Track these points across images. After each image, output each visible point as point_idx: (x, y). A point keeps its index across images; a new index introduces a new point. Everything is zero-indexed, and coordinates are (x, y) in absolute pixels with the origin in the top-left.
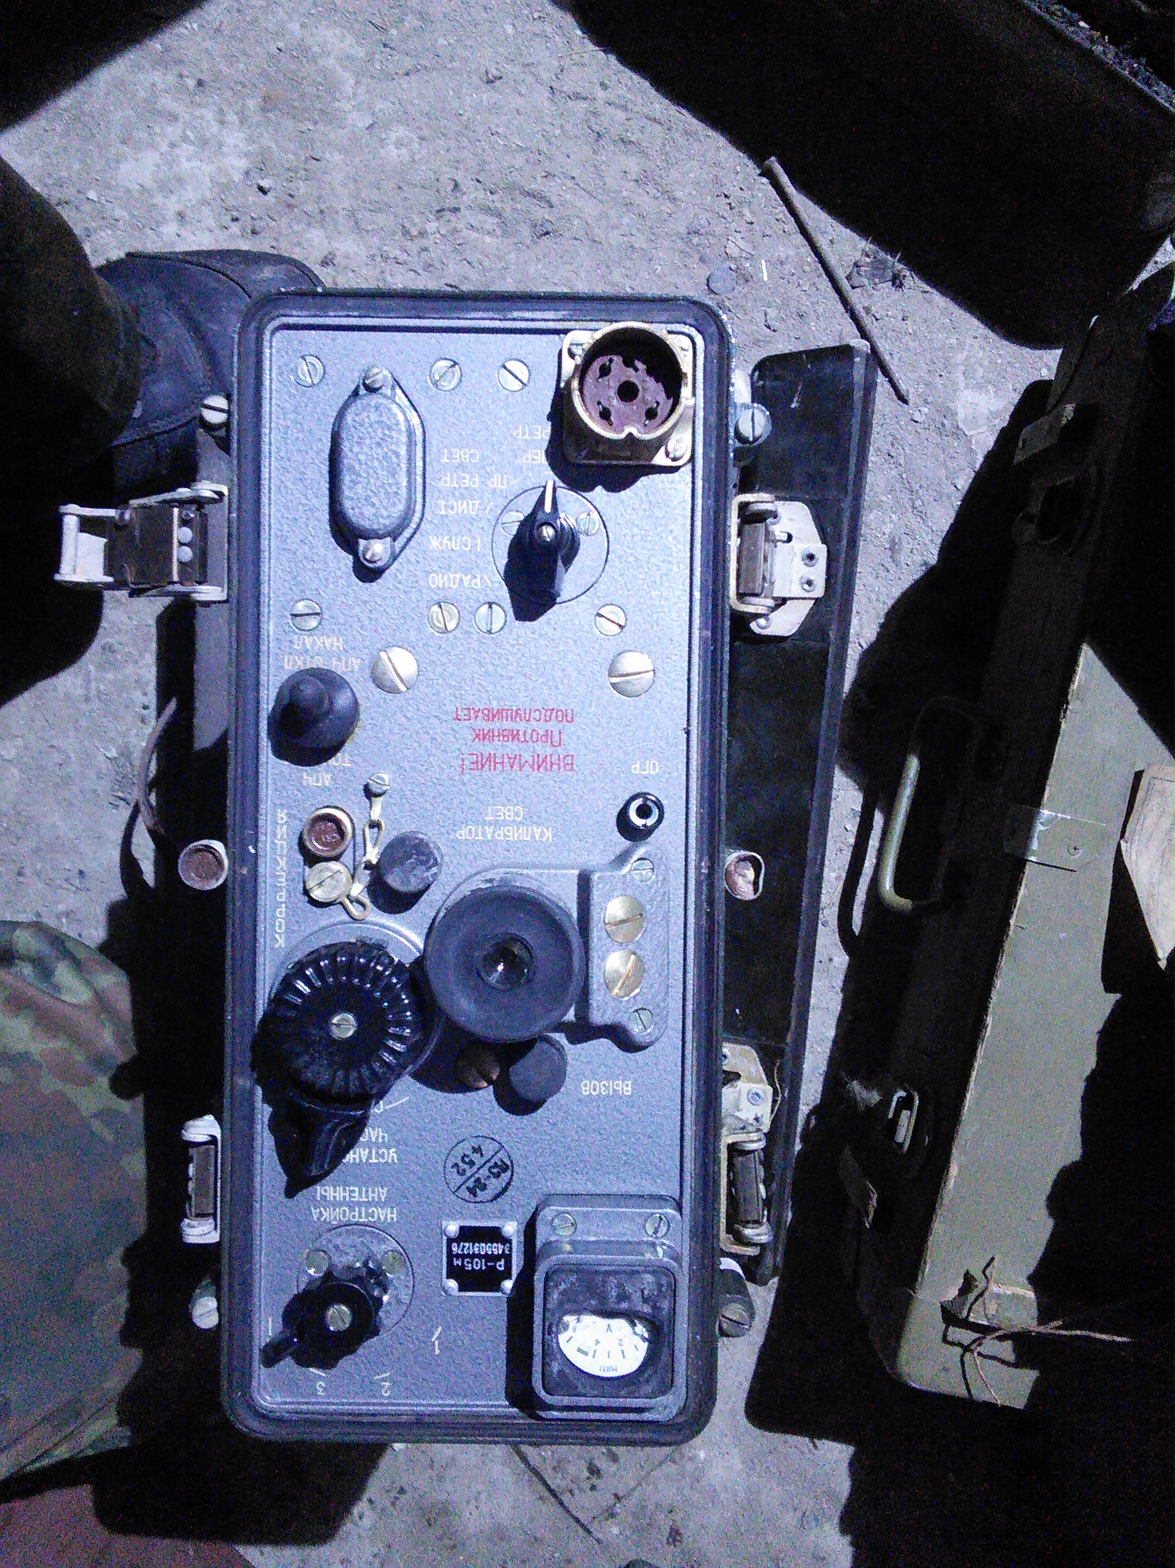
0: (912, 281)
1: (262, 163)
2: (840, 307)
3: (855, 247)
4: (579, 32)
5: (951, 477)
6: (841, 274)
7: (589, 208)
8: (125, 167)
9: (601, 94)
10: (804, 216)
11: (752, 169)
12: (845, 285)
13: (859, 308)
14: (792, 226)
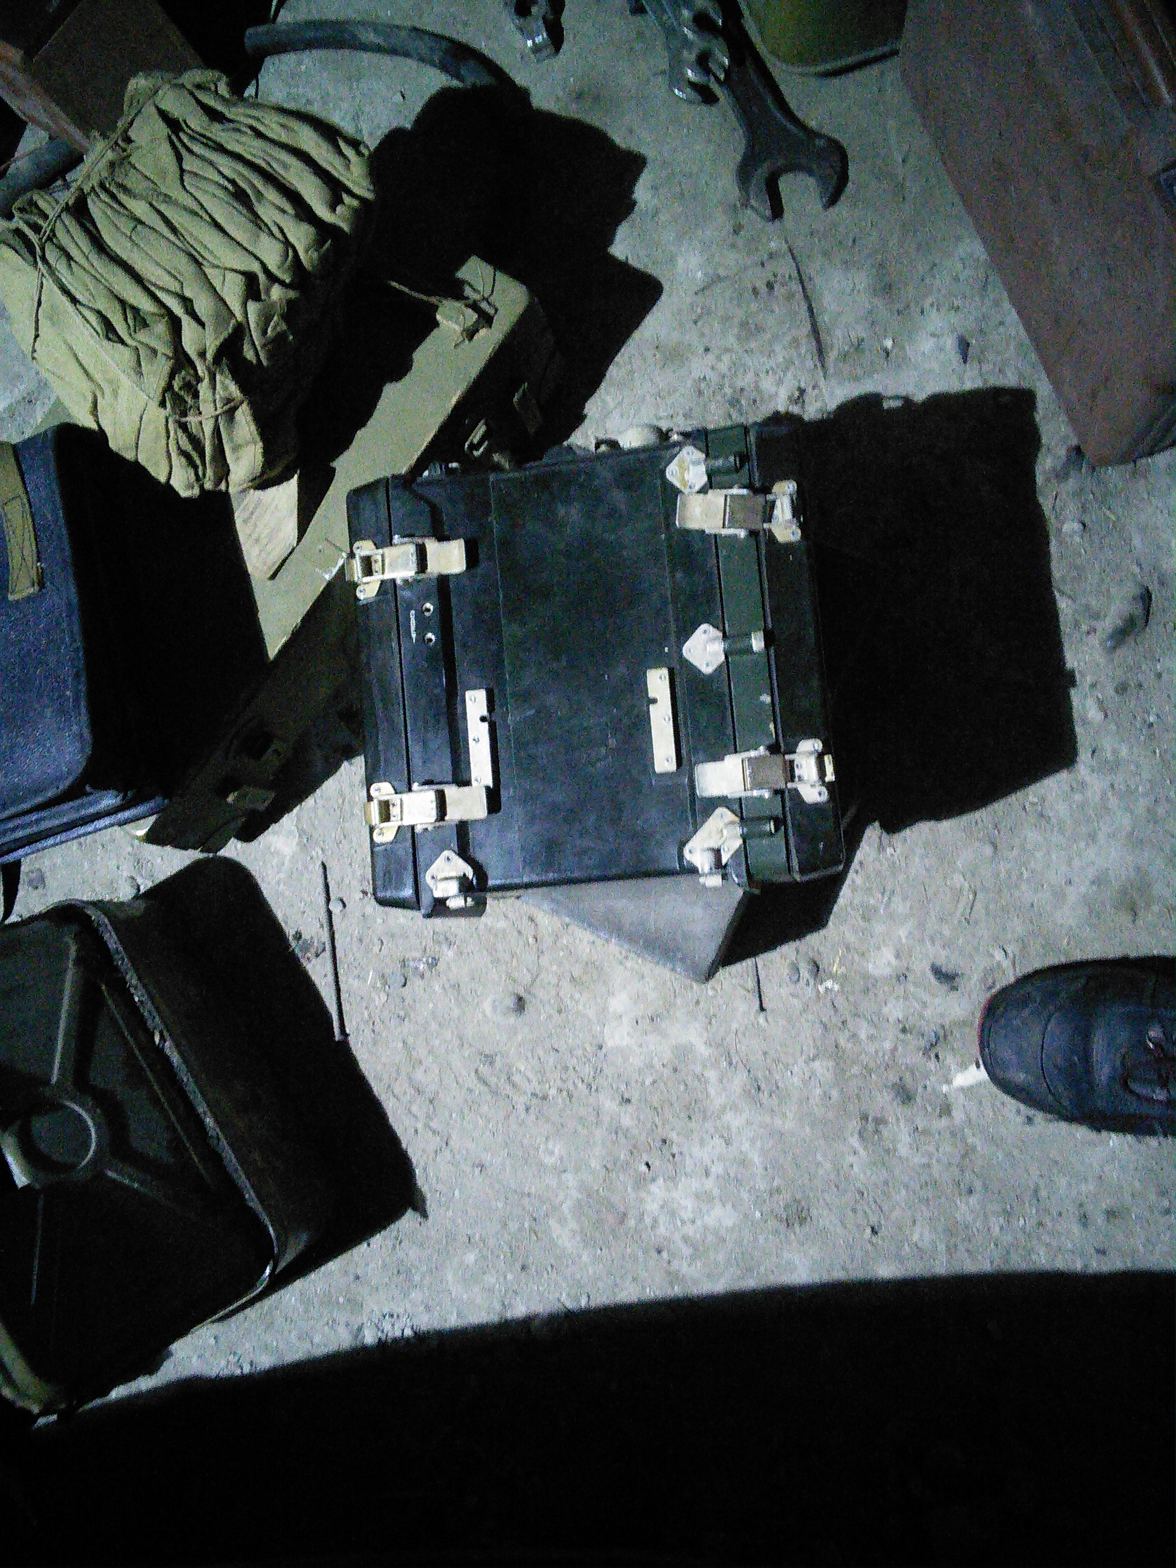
0: (290, 931)
1: (641, 1182)
2: (337, 936)
3: (314, 966)
4: (417, 1171)
5: (315, 809)
6: (328, 954)
7: (455, 1060)
8: (729, 1222)
9: (420, 1126)
10: (334, 998)
11: (352, 1040)
12: (328, 947)
13: (326, 929)
14: (343, 996)
